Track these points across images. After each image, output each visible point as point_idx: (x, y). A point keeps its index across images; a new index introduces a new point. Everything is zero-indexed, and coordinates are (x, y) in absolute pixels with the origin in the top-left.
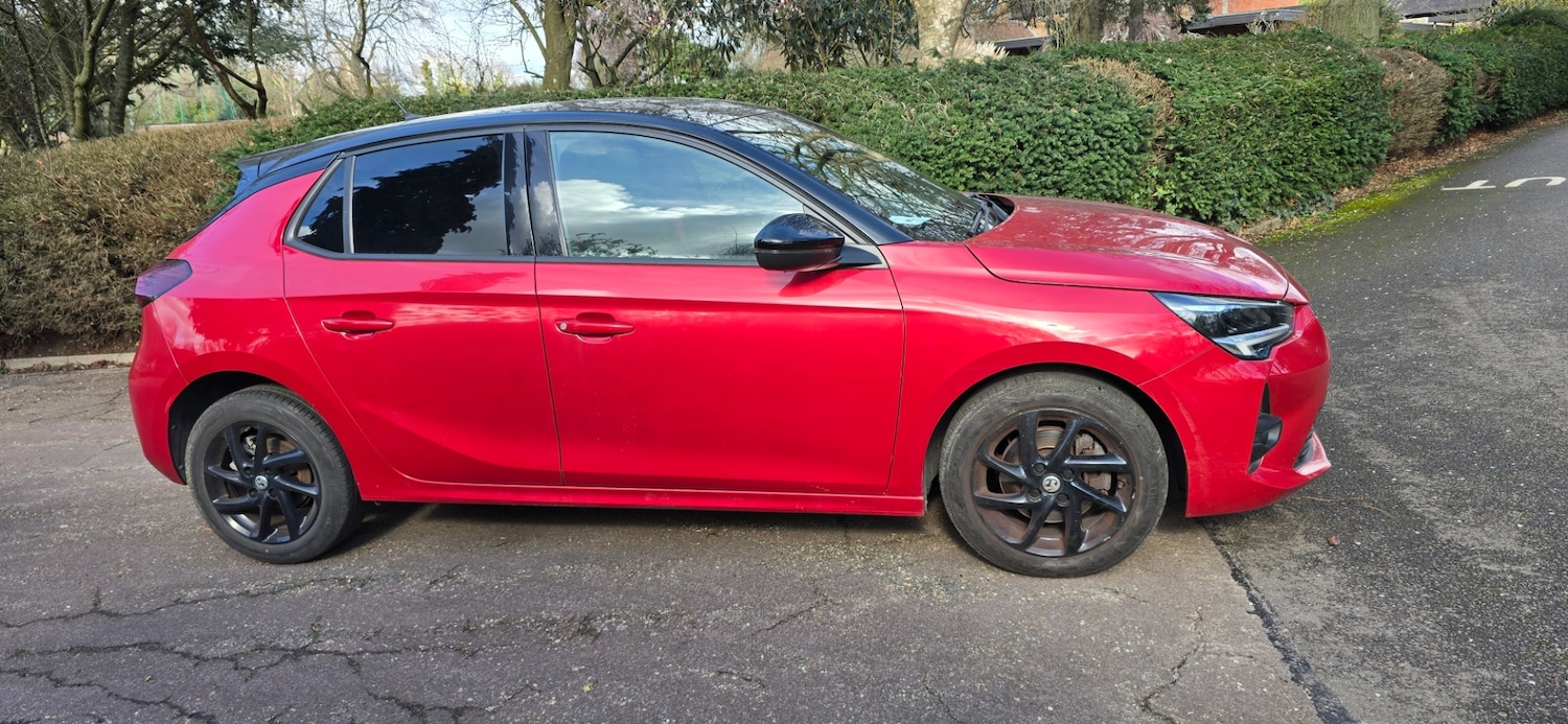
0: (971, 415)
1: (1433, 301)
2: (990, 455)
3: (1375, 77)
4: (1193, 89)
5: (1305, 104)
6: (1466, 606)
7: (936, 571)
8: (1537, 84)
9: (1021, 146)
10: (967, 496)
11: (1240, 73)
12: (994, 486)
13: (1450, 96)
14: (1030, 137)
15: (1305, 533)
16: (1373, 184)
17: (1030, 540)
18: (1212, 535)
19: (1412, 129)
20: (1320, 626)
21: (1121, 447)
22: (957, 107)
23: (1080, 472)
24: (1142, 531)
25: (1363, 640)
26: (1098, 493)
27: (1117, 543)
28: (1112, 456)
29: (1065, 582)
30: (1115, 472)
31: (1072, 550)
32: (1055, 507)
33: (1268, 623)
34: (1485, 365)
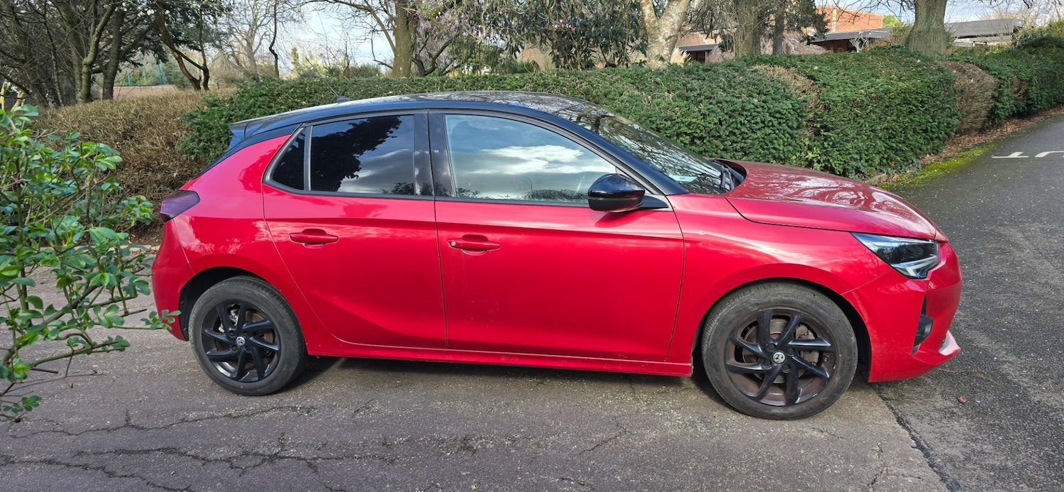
0: (728, 310)
1: (1000, 235)
2: (739, 336)
3: (949, 82)
4: (832, 87)
5: (905, 98)
7: (697, 413)
8: (1052, 87)
9: (720, 122)
10: (722, 364)
11: (862, 77)
12: (739, 357)
13: (996, 95)
14: (727, 117)
15: (941, 393)
16: (945, 152)
17: (762, 395)
18: (879, 393)
19: (971, 116)
20: (962, 458)
21: (827, 335)
22: (679, 96)
23: (798, 350)
24: (839, 391)
25: (993, 468)
26: (810, 364)
27: (822, 398)
28: (821, 341)
29: (786, 424)
30: (821, 351)
31: (791, 402)
32: (781, 373)
33: (927, 455)
34: (1043, 281)
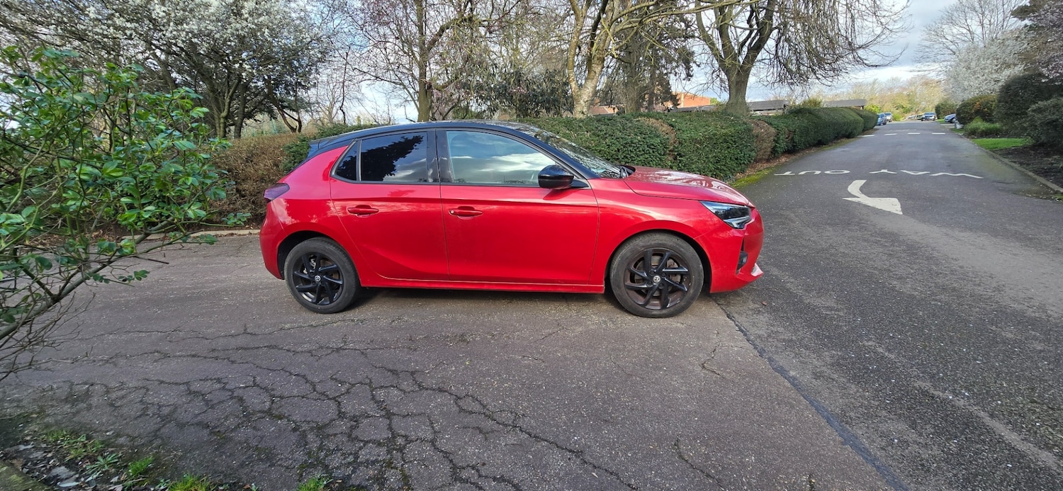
0: (625, 251)
1: (782, 215)
2: (632, 268)
3: (750, 130)
4: (683, 131)
5: (725, 139)
6: (821, 328)
7: (608, 316)
8: (806, 136)
9: (619, 150)
10: (622, 284)
11: (700, 126)
12: (632, 280)
13: (776, 139)
14: (622, 147)
15: (752, 300)
16: (748, 172)
17: (647, 303)
18: (716, 301)
19: (762, 151)
20: (766, 335)
21: (686, 264)
22: (594, 134)
23: (668, 274)
24: (692, 299)
25: (784, 340)
26: (676, 283)
27: (682, 304)
28: (682, 268)
29: (661, 320)
30: (682, 275)
31: (664, 307)
32: (658, 289)
33: (745, 335)
34: (807, 238)
